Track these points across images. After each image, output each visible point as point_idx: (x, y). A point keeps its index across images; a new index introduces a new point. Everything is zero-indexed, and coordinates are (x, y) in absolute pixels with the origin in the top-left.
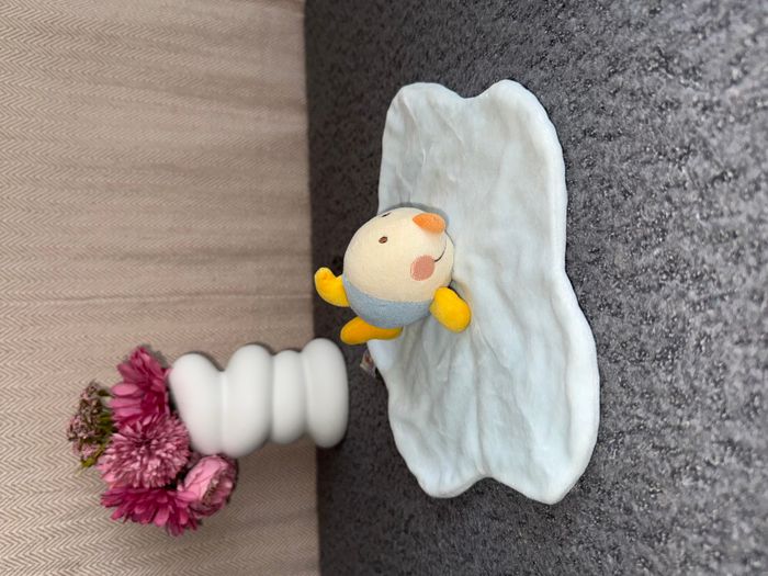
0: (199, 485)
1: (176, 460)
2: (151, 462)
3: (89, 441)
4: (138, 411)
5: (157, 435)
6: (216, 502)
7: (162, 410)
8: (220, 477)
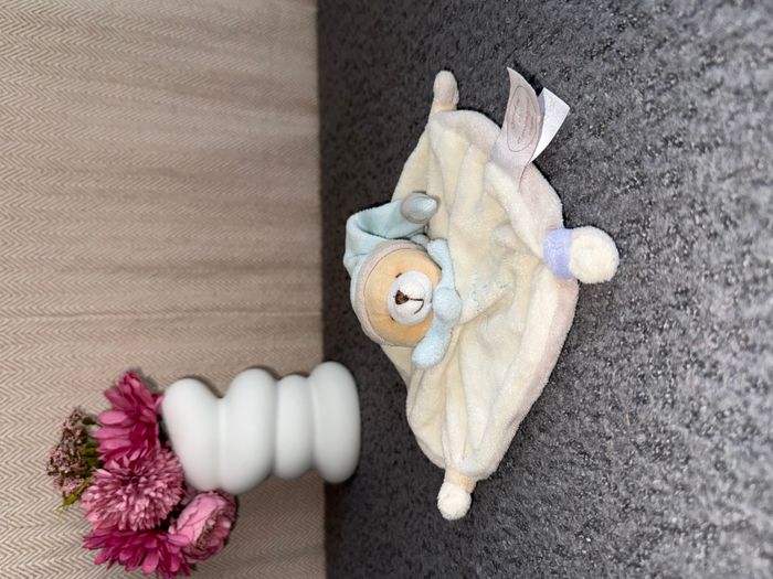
0: (193, 526)
1: (167, 499)
2: (138, 502)
3: (72, 474)
4: (127, 443)
5: (146, 471)
6: (212, 544)
7: (152, 443)
8: (218, 517)
